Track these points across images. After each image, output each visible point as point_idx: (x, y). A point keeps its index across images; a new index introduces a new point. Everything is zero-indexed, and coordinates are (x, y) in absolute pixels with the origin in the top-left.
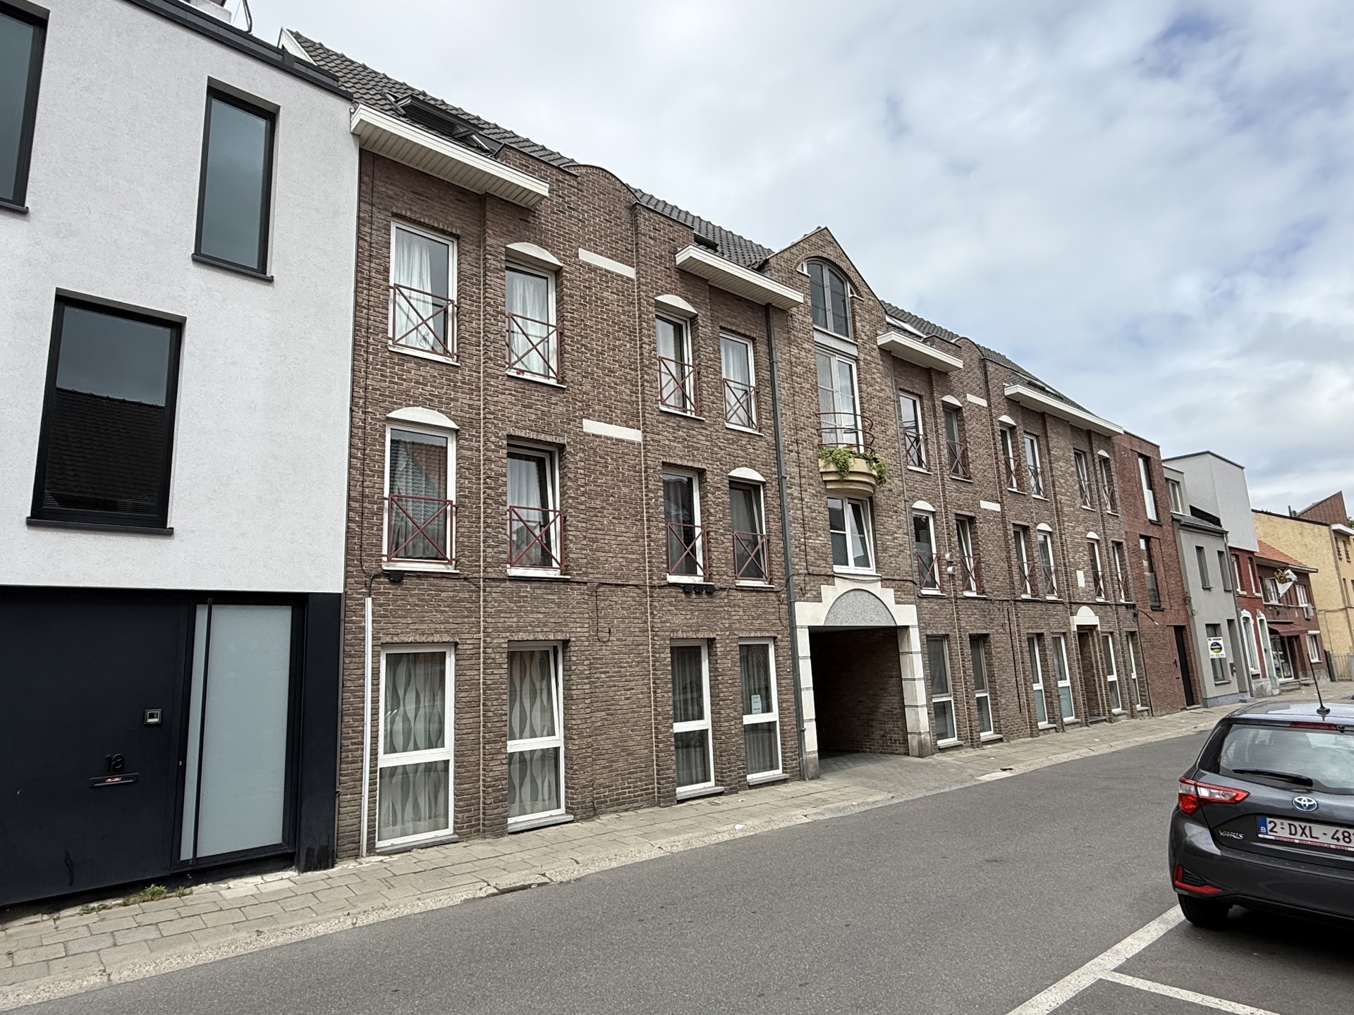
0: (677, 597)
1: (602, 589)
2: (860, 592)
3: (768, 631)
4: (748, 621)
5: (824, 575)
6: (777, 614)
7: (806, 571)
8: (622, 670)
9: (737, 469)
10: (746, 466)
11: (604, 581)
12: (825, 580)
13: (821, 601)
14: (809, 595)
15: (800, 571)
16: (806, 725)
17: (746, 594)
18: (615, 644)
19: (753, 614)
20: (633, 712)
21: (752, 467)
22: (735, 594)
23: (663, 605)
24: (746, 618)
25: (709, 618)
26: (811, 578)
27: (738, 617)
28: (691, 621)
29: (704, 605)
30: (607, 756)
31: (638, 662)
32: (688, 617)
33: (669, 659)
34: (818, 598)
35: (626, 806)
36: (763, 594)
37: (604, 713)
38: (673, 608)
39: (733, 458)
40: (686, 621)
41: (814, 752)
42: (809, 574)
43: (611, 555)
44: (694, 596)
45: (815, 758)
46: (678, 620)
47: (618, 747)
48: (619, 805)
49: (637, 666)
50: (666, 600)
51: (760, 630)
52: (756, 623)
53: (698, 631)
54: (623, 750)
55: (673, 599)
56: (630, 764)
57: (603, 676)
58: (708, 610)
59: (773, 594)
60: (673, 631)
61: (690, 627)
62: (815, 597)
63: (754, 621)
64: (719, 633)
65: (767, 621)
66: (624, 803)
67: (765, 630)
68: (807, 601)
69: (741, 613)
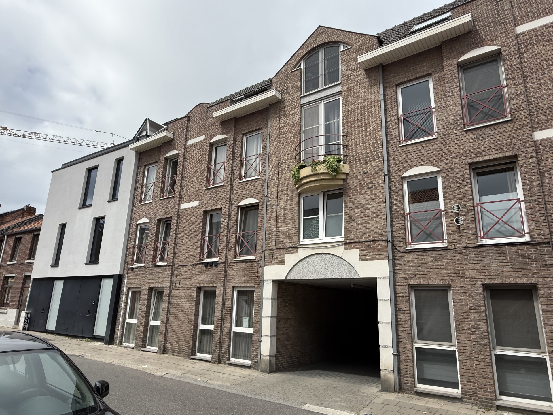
0: (202, 268)
1: (179, 268)
2: (322, 255)
3: (249, 283)
4: (239, 278)
5: (289, 248)
6: (256, 273)
7: (275, 247)
8: (182, 299)
9: (243, 201)
10: (248, 197)
11: (180, 264)
12: (289, 251)
13: (285, 264)
14: (275, 261)
15: (271, 248)
16: (263, 339)
17: (239, 264)
18: (181, 289)
19: (242, 274)
20: (183, 317)
21: (252, 196)
22: (233, 265)
23: (196, 273)
24: (238, 276)
25: (214, 277)
26: (278, 251)
27: (233, 276)
28: (206, 279)
29: (213, 271)
30: (173, 332)
31: (188, 297)
32: (205, 277)
33: (195, 296)
34: (282, 262)
35: (177, 354)
36: (249, 263)
37: (174, 315)
38: (199, 273)
39: (241, 196)
40: (204, 279)
41: (267, 356)
42: (277, 249)
43: (184, 254)
44: (209, 267)
45: (266, 360)
46: (201, 278)
47: (176, 329)
48: (175, 352)
49: (187, 298)
50: (197, 270)
51: (244, 282)
52: (243, 279)
53: (209, 283)
54: (178, 331)
55: (200, 270)
56: (180, 337)
57: (175, 301)
58: (214, 274)
59: (255, 263)
60: (198, 283)
61: (205, 281)
62: (280, 262)
63: (242, 278)
64: (218, 284)
65: (250, 277)
66: (176, 353)
67: (247, 282)
68: (273, 265)
69: (235, 274)
